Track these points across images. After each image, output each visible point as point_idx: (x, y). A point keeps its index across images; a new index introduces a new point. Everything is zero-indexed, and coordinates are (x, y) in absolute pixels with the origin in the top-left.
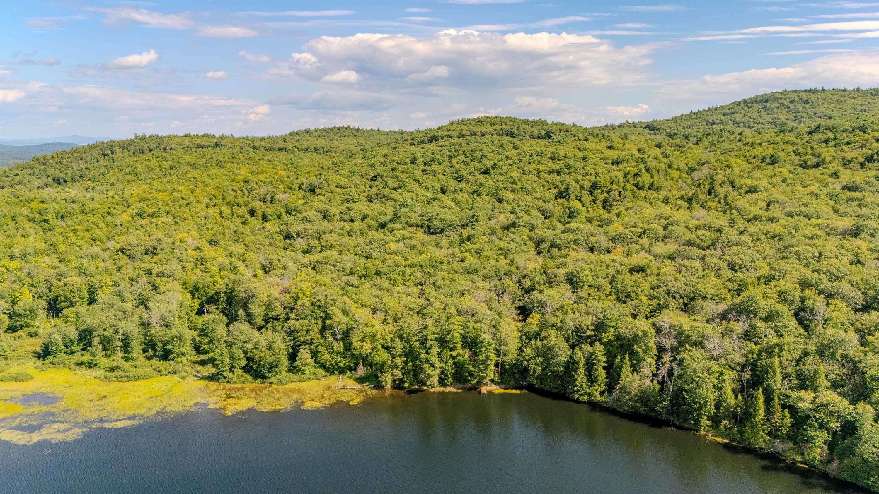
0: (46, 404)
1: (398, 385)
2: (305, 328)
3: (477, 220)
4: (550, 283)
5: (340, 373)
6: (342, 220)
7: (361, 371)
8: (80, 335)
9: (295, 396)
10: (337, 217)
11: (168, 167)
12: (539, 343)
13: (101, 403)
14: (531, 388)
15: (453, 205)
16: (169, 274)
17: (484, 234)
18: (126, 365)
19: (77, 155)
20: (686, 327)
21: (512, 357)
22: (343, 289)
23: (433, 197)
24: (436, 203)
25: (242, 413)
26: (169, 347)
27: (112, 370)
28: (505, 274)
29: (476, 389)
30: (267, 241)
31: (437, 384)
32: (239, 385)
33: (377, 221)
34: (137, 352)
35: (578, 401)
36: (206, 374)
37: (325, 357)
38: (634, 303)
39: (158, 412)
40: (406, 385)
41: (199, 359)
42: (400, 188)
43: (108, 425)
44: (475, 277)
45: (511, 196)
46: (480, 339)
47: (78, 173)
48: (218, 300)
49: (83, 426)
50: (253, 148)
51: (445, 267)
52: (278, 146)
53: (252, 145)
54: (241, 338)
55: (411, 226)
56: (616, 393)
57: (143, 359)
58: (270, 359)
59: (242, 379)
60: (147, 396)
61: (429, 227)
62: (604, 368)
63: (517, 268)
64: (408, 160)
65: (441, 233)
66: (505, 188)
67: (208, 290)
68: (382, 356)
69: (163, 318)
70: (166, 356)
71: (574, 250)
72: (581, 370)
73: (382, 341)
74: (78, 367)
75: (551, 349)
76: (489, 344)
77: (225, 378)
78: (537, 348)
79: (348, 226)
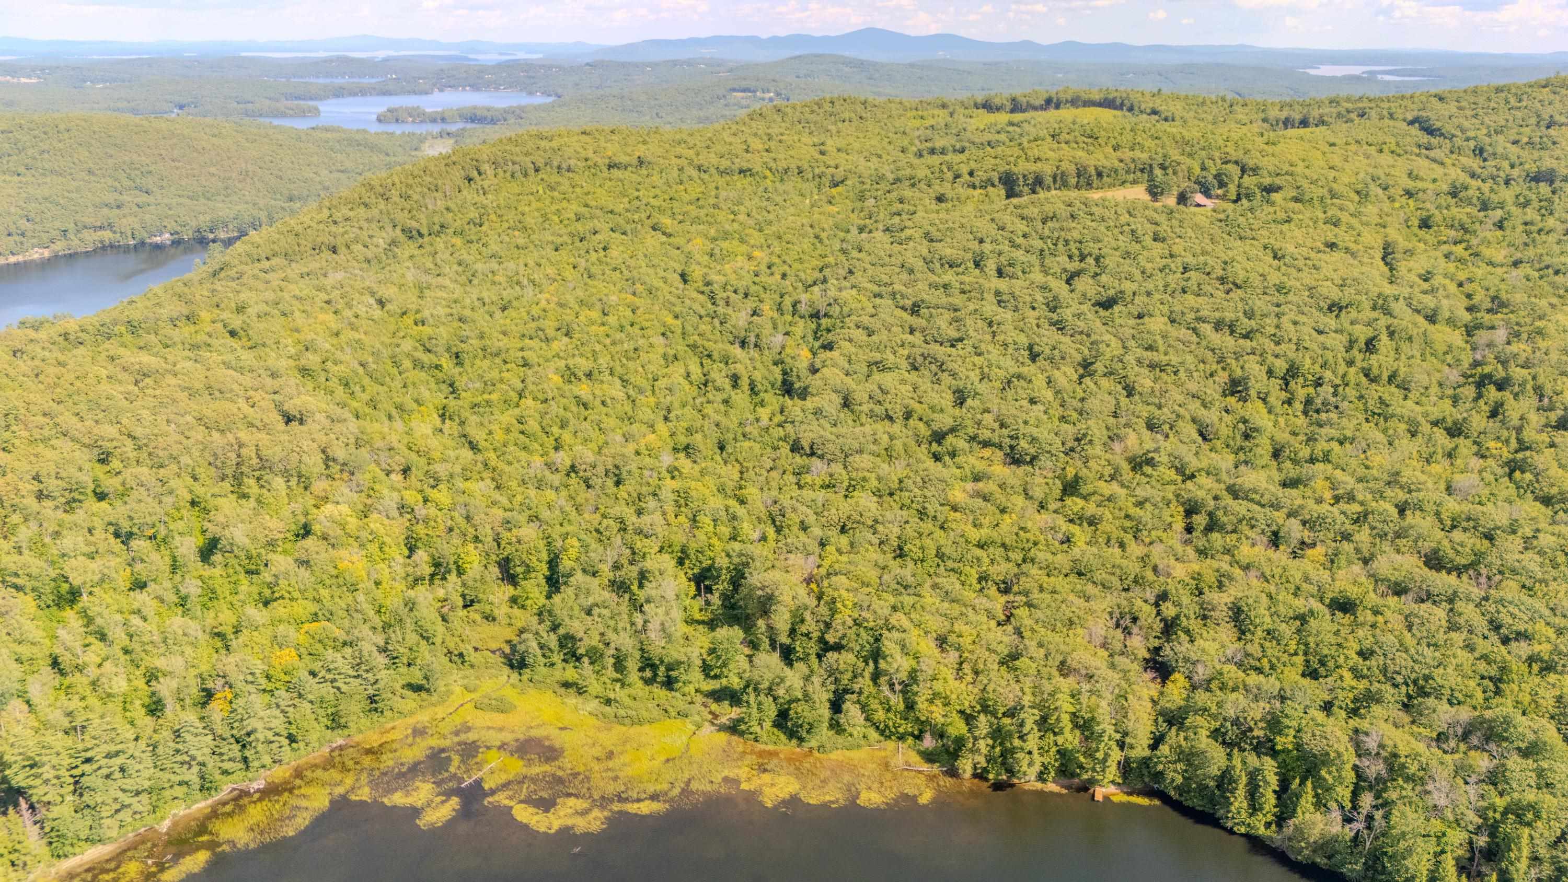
1: (980, 775)
2: (851, 669)
3: (1090, 443)
5: (899, 740)
6: (872, 416)
8: (560, 641)
10: (866, 409)
14: (1166, 800)
16: (650, 532)
17: (1102, 477)
18: (624, 693)
20: (1403, 750)
23: (1015, 371)
24: (1022, 389)
26: (673, 672)
28: (1136, 582)
31: (1035, 779)
34: (634, 676)
35: (1231, 832)
36: (724, 720)
37: (880, 715)
38: (1330, 680)
40: (991, 776)
41: (711, 689)
44: (1087, 585)
45: (1147, 381)
46: (1097, 722)
47: (437, 219)
48: (717, 578)
50: (699, 168)
51: (1040, 554)
52: (737, 161)
53: (696, 161)
54: (770, 677)
55: (986, 444)
56: (1289, 830)
57: (640, 684)
59: (774, 739)
61: (1012, 448)
62: (1274, 792)
63: (1155, 571)
65: (1031, 463)
66: (1139, 361)
67: (701, 557)
68: (958, 728)
69: (663, 628)
70: (669, 683)
71: (1248, 538)
73: (958, 706)
74: (564, 691)
75: (1198, 751)
76: (1111, 736)
77: (751, 732)
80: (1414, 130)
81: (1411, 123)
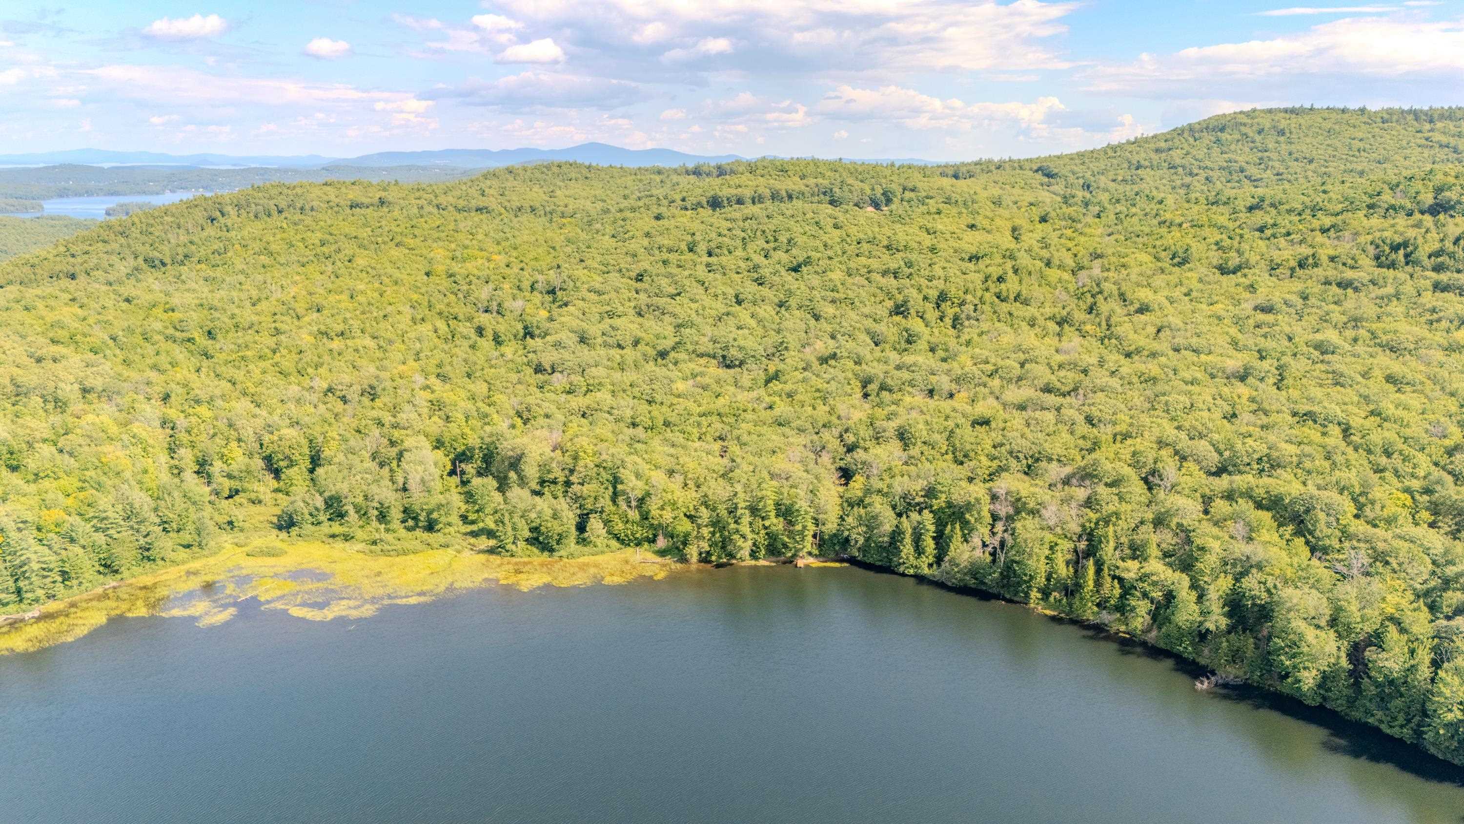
0: (319, 580)
1: (705, 559)
2: (593, 494)
3: (786, 348)
4: (877, 439)
5: (637, 545)
6: (606, 345)
7: (662, 543)
8: (326, 503)
9: (592, 571)
10: (599, 340)
12: (862, 511)
13: (379, 579)
14: (852, 561)
15: (753, 323)
16: (407, 425)
17: (796, 369)
18: (389, 537)
20: (1023, 493)
21: (831, 527)
22: (630, 445)
23: (725, 311)
24: (731, 321)
25: (539, 588)
26: (435, 515)
27: (374, 543)
28: (824, 426)
29: (791, 562)
30: (514, 377)
31: (748, 557)
32: (526, 559)
33: (654, 347)
34: (396, 523)
35: (904, 575)
36: (482, 547)
37: (619, 526)
38: (972, 464)
39: (447, 589)
40: (714, 558)
41: (468, 530)
42: (679, 294)
43: (399, 601)
44: (786, 430)
45: (829, 310)
46: (797, 507)
48: (472, 457)
49: (373, 603)
50: (438, 207)
51: (749, 416)
52: (474, 204)
53: (435, 202)
54: (521, 506)
55: (701, 355)
56: (945, 565)
57: (404, 531)
58: (559, 530)
59: (528, 553)
60: (428, 572)
61: (724, 357)
62: (934, 538)
63: (839, 418)
64: (684, 246)
65: (740, 366)
66: (824, 299)
67: (456, 445)
68: (685, 526)
69: (423, 481)
70: (430, 527)
71: (909, 393)
72: (908, 540)
73: (684, 510)
74: (331, 540)
75: (875, 517)
76: (806, 513)
77: (507, 551)
78: (861, 516)
79: (615, 353)
80: (1039, 176)
81: (1037, 171)
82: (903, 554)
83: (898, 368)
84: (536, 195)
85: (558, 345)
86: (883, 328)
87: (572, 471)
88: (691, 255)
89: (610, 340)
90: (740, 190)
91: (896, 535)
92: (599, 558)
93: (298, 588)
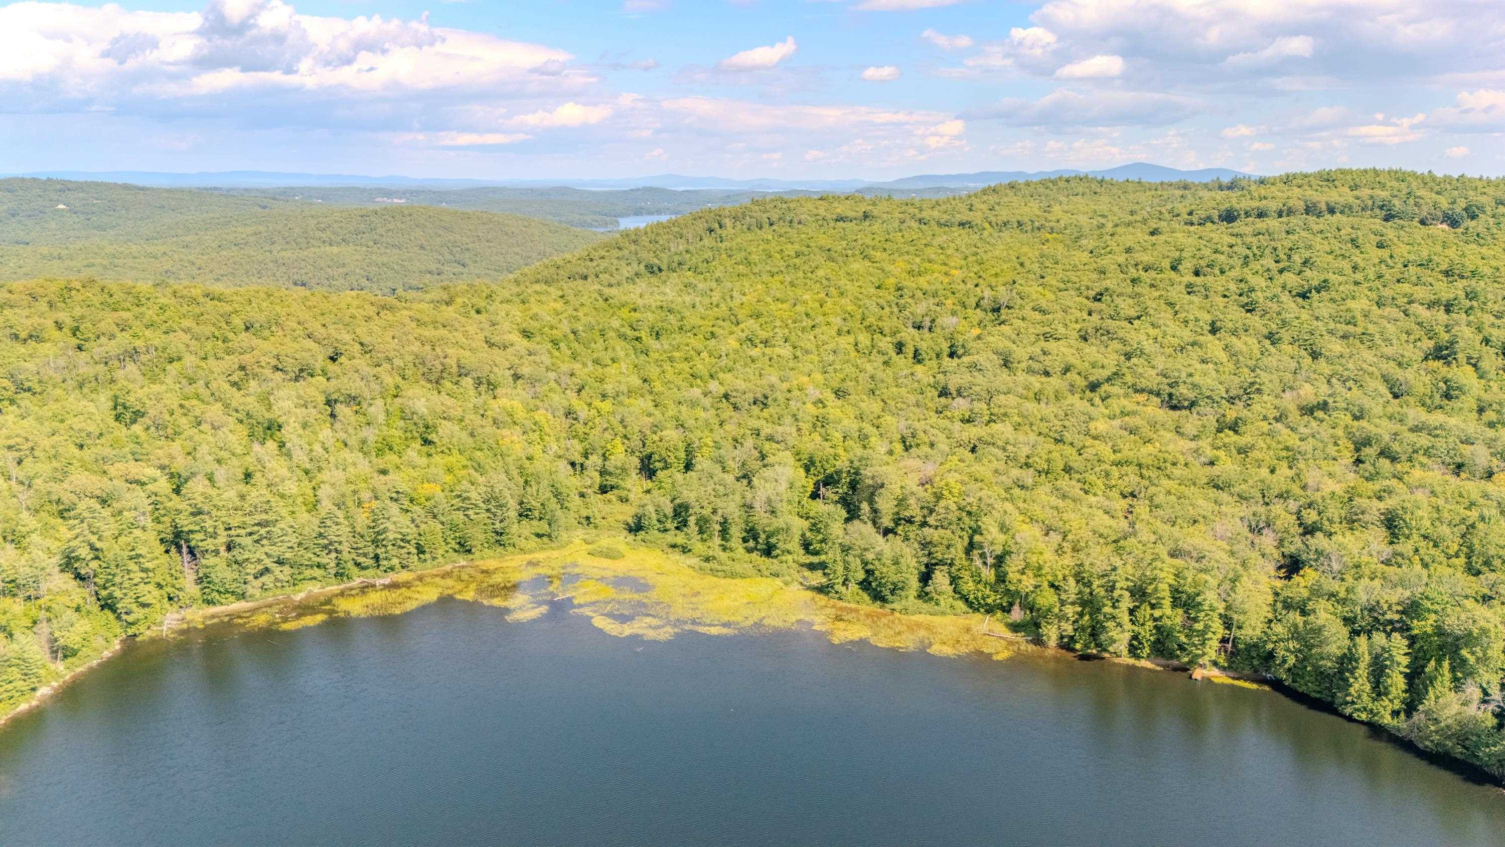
0: (637, 591)
1: (1066, 644)
2: (945, 542)
3: (1259, 391)
4: (1351, 522)
5: (988, 612)
6: (1030, 371)
7: (1017, 615)
8: (675, 510)
9: (922, 633)
10: (1024, 365)
11: (793, 253)
12: (1300, 620)
13: (694, 600)
15: (1223, 356)
16: (780, 439)
17: (1265, 418)
18: (723, 556)
19: (676, 229)
21: (1250, 633)
22: (1007, 490)
23: (1191, 340)
24: (1195, 354)
25: (852, 642)
26: (773, 540)
27: (707, 560)
28: (1280, 496)
29: (1185, 670)
30: (912, 399)
31: (1125, 652)
32: (853, 605)
33: (1086, 377)
34: (736, 542)
35: (1350, 719)
36: (814, 583)
37: (968, 586)
39: (756, 623)
40: (1078, 646)
41: (808, 561)
42: (1139, 318)
43: (701, 629)
45: (1336, 347)
47: (676, 258)
48: (838, 482)
49: (675, 626)
50: (920, 221)
51: (1177, 472)
52: (959, 218)
53: (919, 216)
54: (862, 543)
55: (1142, 391)
56: (1418, 718)
57: (742, 551)
58: (894, 578)
59: (858, 598)
60: (745, 601)
61: (1170, 395)
63: (1304, 487)
64: (1166, 264)
67: (827, 466)
69: (769, 501)
70: (768, 551)
71: (1423, 465)
72: (1363, 670)
74: (670, 550)
77: (837, 592)
78: (1296, 626)
79: (1036, 382)
82: (1352, 690)
83: (1415, 429)
84: (1031, 210)
85: (974, 367)
86: (1408, 375)
87: (931, 511)
88: (1173, 274)
89: (1036, 366)
90: (1264, 202)
91: (1347, 661)
92: (937, 620)
93: (614, 596)
